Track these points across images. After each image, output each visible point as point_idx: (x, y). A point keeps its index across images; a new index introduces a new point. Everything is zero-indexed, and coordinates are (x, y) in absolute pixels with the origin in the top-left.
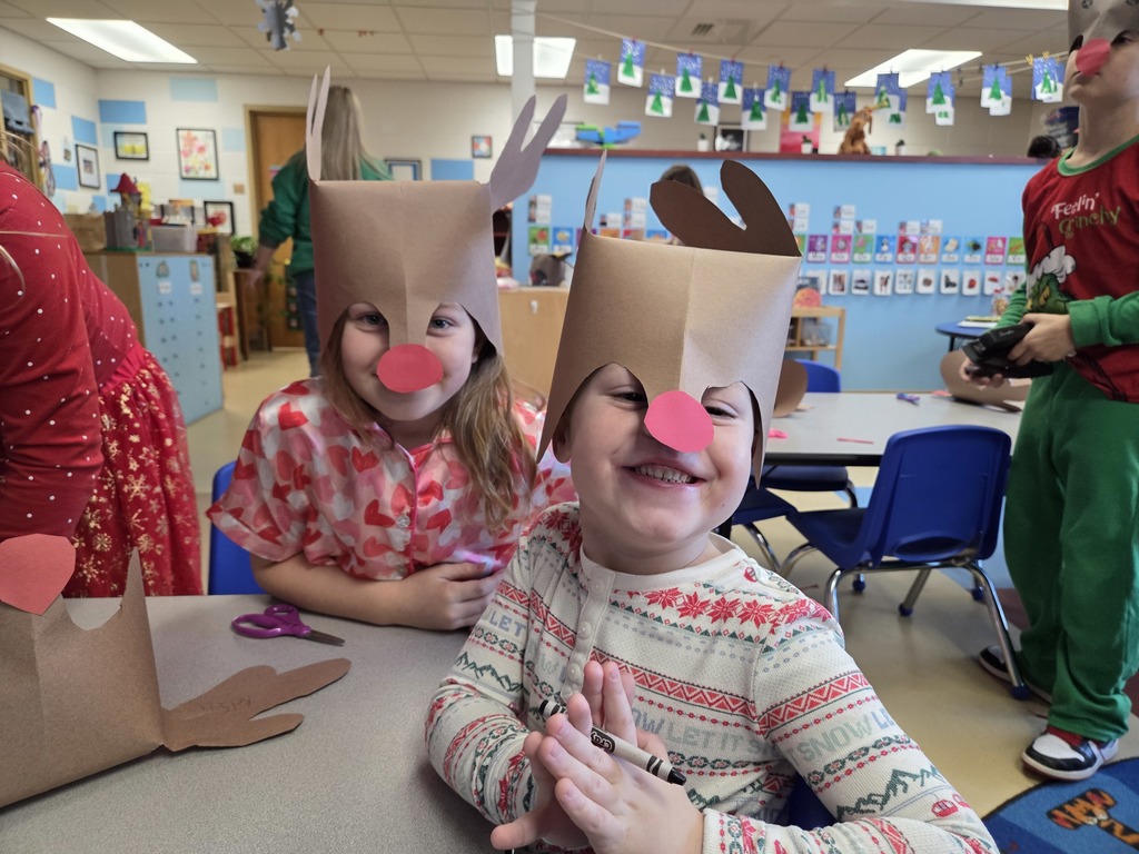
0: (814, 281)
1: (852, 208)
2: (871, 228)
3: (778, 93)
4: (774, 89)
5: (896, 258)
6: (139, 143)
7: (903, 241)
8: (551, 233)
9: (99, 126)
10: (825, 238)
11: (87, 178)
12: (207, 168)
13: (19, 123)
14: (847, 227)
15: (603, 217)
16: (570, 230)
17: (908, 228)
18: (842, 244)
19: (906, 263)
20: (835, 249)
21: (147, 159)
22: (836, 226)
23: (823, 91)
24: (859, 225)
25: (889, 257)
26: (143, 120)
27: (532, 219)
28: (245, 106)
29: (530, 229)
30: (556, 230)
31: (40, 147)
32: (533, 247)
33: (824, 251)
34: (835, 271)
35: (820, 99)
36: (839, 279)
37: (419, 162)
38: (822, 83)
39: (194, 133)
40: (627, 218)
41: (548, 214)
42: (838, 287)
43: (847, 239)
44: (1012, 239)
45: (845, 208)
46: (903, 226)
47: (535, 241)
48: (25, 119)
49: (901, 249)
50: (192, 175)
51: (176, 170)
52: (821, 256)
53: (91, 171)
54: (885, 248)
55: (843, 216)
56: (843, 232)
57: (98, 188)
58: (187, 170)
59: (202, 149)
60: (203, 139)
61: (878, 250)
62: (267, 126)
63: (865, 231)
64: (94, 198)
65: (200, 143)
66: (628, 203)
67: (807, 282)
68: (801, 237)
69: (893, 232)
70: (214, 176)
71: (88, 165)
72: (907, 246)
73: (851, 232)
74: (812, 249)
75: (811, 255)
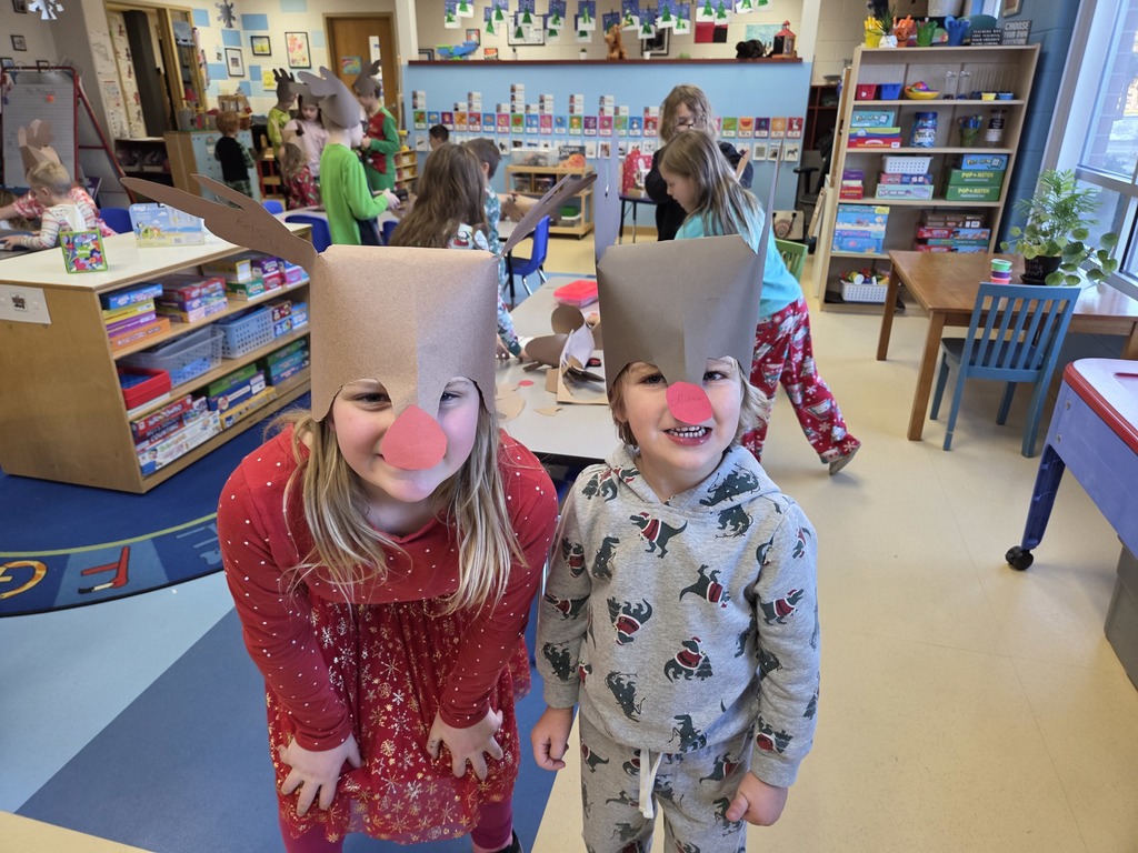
0: (582, 149)
1: (612, 98)
2: (625, 112)
3: (557, 19)
4: (554, 16)
5: (643, 132)
6: (265, 43)
7: (647, 121)
8: (426, 115)
9: (242, 33)
10: (595, 118)
11: (234, 70)
12: (304, 59)
13: (185, 41)
14: (609, 111)
15: (456, 105)
16: (437, 113)
17: (650, 111)
18: (606, 123)
19: (650, 136)
20: (603, 127)
21: (270, 54)
22: (602, 110)
23: (587, 15)
24: (617, 110)
25: (638, 132)
26: (267, 28)
27: (415, 107)
28: (323, 14)
29: (415, 113)
30: (430, 113)
31: (200, 54)
32: (417, 124)
33: (595, 127)
34: (602, 142)
35: (585, 22)
36: (605, 148)
37: (432, 50)
38: (586, 9)
39: (295, 35)
40: (470, 105)
41: (424, 103)
42: (604, 153)
43: (609, 119)
44: (725, 119)
45: (607, 97)
46: (647, 110)
47: (417, 121)
48: (189, 38)
49: (646, 127)
50: (296, 65)
51: (287, 62)
52: (593, 131)
53: (237, 65)
54: (635, 126)
55: (606, 103)
56: (606, 115)
57: (243, 76)
58: (293, 62)
59: (300, 47)
60: (300, 39)
61: (632, 128)
62: (339, 27)
63: (621, 114)
64: (241, 83)
65: (299, 42)
66: (470, 95)
67: (577, 149)
68: (579, 118)
69: (641, 114)
70: (308, 65)
71: (235, 61)
72: (651, 124)
73: (612, 114)
74: (587, 126)
75: (586, 130)
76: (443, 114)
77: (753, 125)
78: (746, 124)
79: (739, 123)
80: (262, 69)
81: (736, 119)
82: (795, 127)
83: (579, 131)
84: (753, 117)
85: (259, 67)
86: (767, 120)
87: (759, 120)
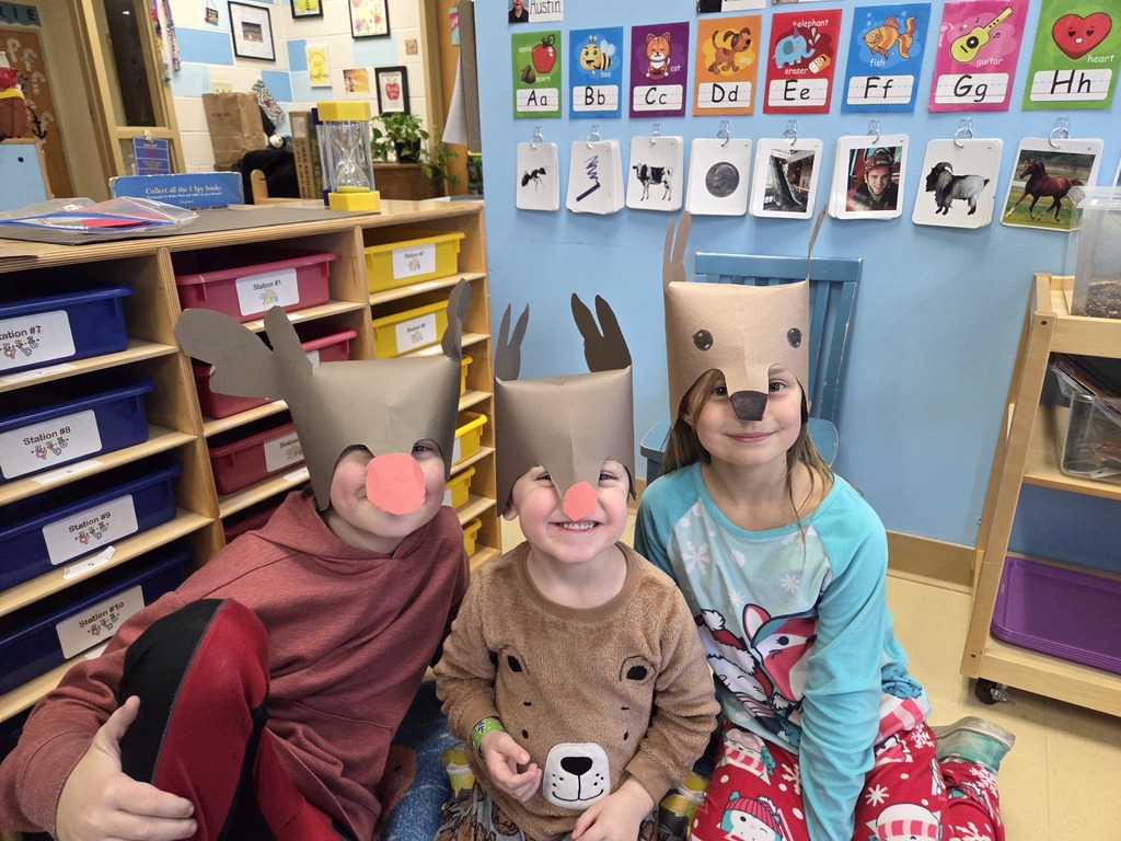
8: (564, 49)
11: (247, 47)
12: (378, 21)
16: (613, 35)
21: (320, 15)
29: (518, 41)
30: (578, 38)
50: (363, 32)
53: (258, 38)
57: (272, 60)
58: (359, 26)
70: (385, 31)
71: (252, 29)
76: (641, 35)
80: (308, 47)
85: (303, 43)
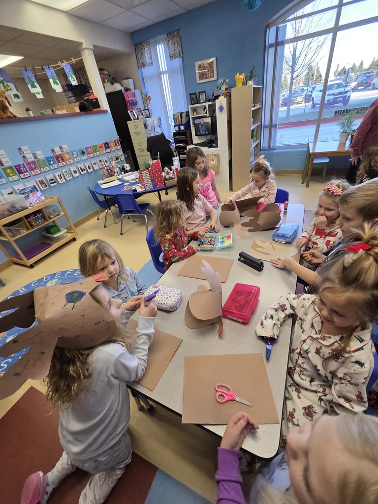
1: (26, 148)
2: (41, 155)
5: (59, 165)
7: (57, 157)
10: (23, 165)
17: (56, 151)
18: (33, 166)
19: (63, 166)
20: (31, 169)
24: (35, 155)
33: (26, 171)
45: (22, 148)
46: (53, 151)
52: (27, 174)
54: (52, 162)
55: (25, 152)
61: (50, 165)
63: (39, 157)
68: (10, 168)
69: (51, 154)
72: (60, 159)
73: (33, 159)
74: (20, 172)
75: (21, 175)
77: (104, 147)
78: (101, 147)
79: (98, 148)
81: (96, 146)
82: (117, 144)
83: (16, 177)
84: (102, 142)
86: (107, 143)
87: (105, 144)
